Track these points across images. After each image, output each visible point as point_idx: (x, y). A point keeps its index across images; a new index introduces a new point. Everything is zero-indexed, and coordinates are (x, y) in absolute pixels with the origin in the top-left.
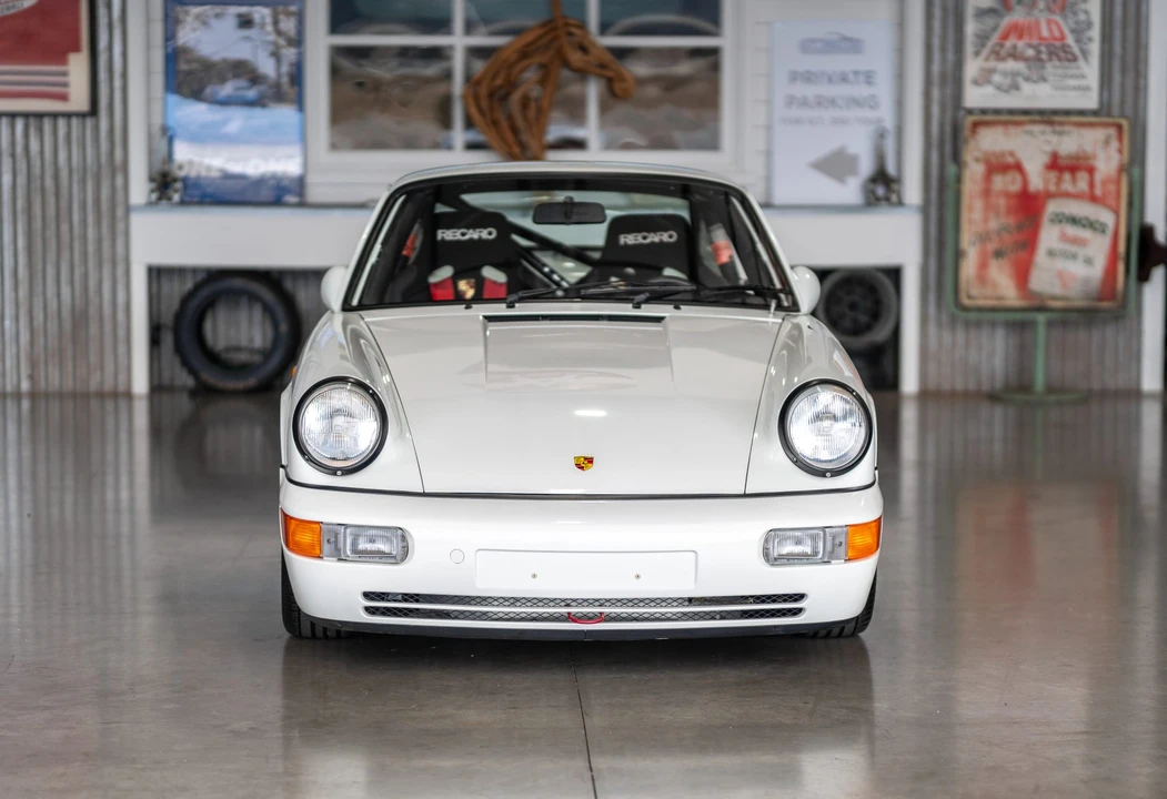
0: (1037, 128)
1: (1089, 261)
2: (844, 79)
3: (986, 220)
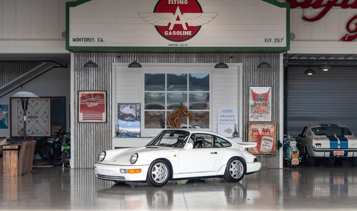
1: (269, 146)
2: (230, 116)
3: (252, 140)
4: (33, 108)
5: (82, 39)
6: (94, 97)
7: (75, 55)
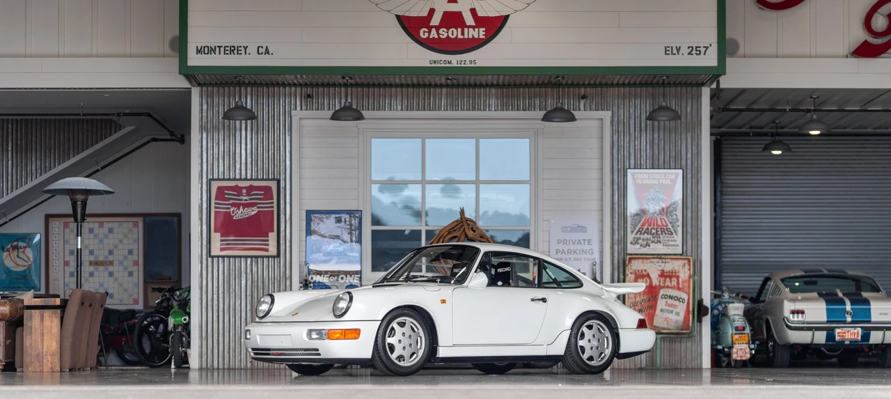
0: (655, 260)
1: (677, 314)
2: (579, 242)
3: (636, 297)
4: (101, 241)
5: (220, 47)
6: (248, 194)
7: (201, 92)
